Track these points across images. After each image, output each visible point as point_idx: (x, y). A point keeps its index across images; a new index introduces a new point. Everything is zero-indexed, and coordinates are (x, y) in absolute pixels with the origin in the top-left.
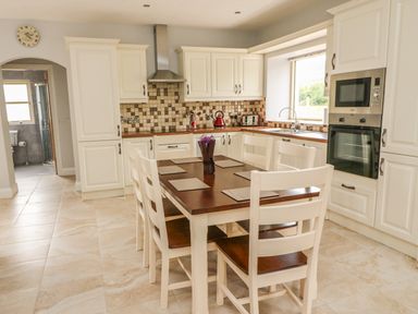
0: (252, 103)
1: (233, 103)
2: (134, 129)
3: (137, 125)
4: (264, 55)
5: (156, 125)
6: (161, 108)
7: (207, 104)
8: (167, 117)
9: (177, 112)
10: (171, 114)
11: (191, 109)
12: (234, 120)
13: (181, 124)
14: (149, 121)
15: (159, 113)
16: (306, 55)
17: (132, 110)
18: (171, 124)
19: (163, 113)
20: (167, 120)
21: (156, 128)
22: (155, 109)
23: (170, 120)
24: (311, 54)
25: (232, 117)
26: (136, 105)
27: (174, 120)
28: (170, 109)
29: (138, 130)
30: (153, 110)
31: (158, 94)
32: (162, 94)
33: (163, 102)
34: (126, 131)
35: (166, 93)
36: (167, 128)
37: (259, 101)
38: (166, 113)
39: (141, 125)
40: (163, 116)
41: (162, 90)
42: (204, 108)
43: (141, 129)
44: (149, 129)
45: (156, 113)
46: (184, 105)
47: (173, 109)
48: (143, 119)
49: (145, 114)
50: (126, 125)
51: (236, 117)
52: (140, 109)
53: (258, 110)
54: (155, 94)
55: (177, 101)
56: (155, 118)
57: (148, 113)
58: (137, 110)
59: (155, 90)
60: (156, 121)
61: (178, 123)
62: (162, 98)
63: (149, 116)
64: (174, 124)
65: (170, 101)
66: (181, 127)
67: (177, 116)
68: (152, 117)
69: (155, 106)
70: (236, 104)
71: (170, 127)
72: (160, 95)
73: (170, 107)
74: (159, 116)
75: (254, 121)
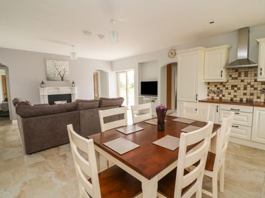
2: (218, 98)
3: (221, 95)
5: (235, 96)
6: (241, 86)
8: (245, 91)
9: (255, 89)
10: (249, 90)
14: (229, 94)
15: (239, 89)
17: (218, 86)
19: (242, 89)
20: (245, 94)
21: (235, 99)
22: (236, 86)
23: (248, 94)
26: (221, 83)
29: (221, 99)
30: (233, 87)
31: (239, 75)
32: (243, 75)
33: (242, 81)
34: (213, 98)
35: (246, 75)
36: (245, 100)
38: (245, 89)
39: (224, 96)
40: (242, 91)
41: (243, 73)
43: (223, 98)
44: (229, 99)
45: (236, 89)
48: (225, 92)
49: (227, 89)
50: (213, 95)
52: (224, 86)
54: (237, 76)
55: (255, 81)
56: (235, 91)
57: (230, 88)
58: (221, 86)
59: (237, 73)
60: (235, 94)
61: (255, 97)
62: (243, 78)
63: (230, 90)
64: (252, 97)
65: (249, 81)
66: (259, 100)
67: (255, 91)
68: (233, 91)
69: (236, 84)
71: (247, 99)
72: (241, 77)
73: (248, 84)
74: (238, 91)
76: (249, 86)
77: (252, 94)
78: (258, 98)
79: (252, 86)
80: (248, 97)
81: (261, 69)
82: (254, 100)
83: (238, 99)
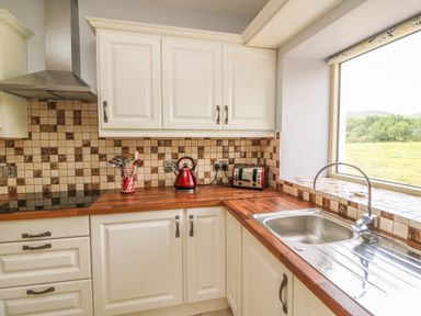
0: (256, 142)
1: (219, 141)
2: (3, 191)
3: (12, 182)
4: (277, 50)
5: (55, 181)
6: (68, 149)
7: (167, 142)
8: (79, 165)
9: (102, 157)
10: (89, 160)
12: (220, 174)
14: (38, 174)
15: (63, 159)
17: (2, 152)
18: (88, 179)
19: (71, 158)
20: (79, 173)
22: (54, 151)
23: (87, 172)
25: (217, 168)
26: (9, 143)
28: (87, 151)
29: (14, 193)
30: (47, 152)
31: (61, 119)
32: (69, 121)
33: (70, 136)
35: (77, 119)
36: (80, 188)
37: (268, 141)
38: (79, 158)
39: (21, 182)
40: (71, 165)
41: (69, 115)
42: (161, 150)
43: (21, 190)
44: (39, 189)
45: (54, 158)
46: (118, 142)
48: (25, 171)
49: (30, 159)
51: (225, 168)
52: (19, 151)
53: (267, 156)
54: (53, 121)
56: (53, 167)
57: (37, 158)
58: (11, 151)
59: (52, 114)
60: (55, 173)
61: (104, 178)
62: (70, 129)
63: (38, 164)
64: (95, 179)
65: (86, 137)
66: (111, 186)
67: (103, 164)
68: (47, 165)
69: (53, 144)
70: (226, 143)
71: (86, 185)
72: (63, 124)
73: (85, 146)
74: (63, 165)
75: (254, 179)
77: (95, 172)
78: (111, 179)
79: (94, 151)
81: (105, 104)
82: (102, 187)
83: (64, 188)
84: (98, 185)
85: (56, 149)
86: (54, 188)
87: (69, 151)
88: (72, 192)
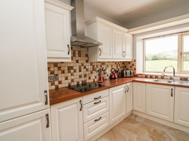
3: (56, 83)
4: (133, 35)
5: (72, 81)
8: (80, 73)
10: (83, 71)
11: (95, 67)
13: (90, 78)
14: (66, 78)
15: (75, 71)
16: (158, 37)
17: (52, 69)
18: (83, 79)
19: (78, 71)
23: (83, 76)
24: (164, 36)
26: (55, 64)
27: (85, 76)
29: (57, 88)
30: (70, 68)
32: (77, 55)
33: (77, 61)
36: (81, 83)
37: (129, 62)
38: (80, 71)
39: (60, 83)
40: (78, 73)
41: (77, 52)
42: (103, 66)
43: (60, 86)
44: (67, 85)
45: (72, 71)
46: (91, 64)
47: (85, 68)
48: (61, 77)
49: (63, 72)
52: (59, 68)
54: (72, 55)
55: (87, 61)
56: (72, 75)
57: (66, 71)
58: (56, 68)
60: (72, 77)
61: (88, 78)
62: (77, 59)
63: (66, 74)
65: (82, 62)
66: (90, 81)
67: (87, 72)
68: (70, 74)
69: (72, 65)
70: (117, 63)
71: (82, 81)
72: (75, 56)
73: (82, 65)
74: (75, 74)
75: (131, 74)
76: (83, 67)
80: (83, 80)
82: (87, 82)
83: (75, 83)
84: (86, 81)
85: (73, 67)
86: (72, 84)
87: (77, 68)
88: (78, 85)
